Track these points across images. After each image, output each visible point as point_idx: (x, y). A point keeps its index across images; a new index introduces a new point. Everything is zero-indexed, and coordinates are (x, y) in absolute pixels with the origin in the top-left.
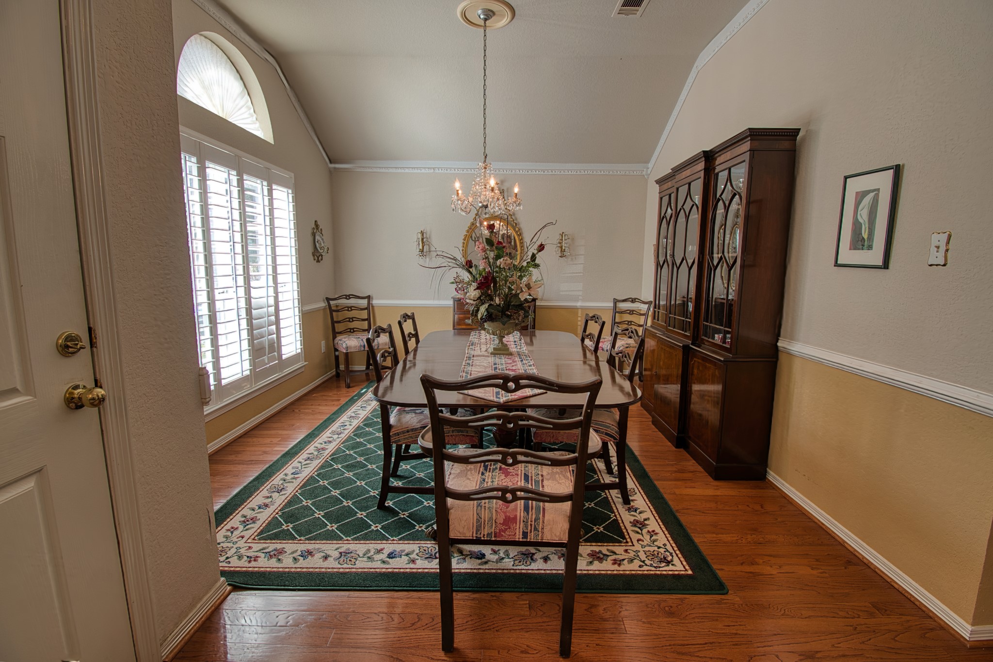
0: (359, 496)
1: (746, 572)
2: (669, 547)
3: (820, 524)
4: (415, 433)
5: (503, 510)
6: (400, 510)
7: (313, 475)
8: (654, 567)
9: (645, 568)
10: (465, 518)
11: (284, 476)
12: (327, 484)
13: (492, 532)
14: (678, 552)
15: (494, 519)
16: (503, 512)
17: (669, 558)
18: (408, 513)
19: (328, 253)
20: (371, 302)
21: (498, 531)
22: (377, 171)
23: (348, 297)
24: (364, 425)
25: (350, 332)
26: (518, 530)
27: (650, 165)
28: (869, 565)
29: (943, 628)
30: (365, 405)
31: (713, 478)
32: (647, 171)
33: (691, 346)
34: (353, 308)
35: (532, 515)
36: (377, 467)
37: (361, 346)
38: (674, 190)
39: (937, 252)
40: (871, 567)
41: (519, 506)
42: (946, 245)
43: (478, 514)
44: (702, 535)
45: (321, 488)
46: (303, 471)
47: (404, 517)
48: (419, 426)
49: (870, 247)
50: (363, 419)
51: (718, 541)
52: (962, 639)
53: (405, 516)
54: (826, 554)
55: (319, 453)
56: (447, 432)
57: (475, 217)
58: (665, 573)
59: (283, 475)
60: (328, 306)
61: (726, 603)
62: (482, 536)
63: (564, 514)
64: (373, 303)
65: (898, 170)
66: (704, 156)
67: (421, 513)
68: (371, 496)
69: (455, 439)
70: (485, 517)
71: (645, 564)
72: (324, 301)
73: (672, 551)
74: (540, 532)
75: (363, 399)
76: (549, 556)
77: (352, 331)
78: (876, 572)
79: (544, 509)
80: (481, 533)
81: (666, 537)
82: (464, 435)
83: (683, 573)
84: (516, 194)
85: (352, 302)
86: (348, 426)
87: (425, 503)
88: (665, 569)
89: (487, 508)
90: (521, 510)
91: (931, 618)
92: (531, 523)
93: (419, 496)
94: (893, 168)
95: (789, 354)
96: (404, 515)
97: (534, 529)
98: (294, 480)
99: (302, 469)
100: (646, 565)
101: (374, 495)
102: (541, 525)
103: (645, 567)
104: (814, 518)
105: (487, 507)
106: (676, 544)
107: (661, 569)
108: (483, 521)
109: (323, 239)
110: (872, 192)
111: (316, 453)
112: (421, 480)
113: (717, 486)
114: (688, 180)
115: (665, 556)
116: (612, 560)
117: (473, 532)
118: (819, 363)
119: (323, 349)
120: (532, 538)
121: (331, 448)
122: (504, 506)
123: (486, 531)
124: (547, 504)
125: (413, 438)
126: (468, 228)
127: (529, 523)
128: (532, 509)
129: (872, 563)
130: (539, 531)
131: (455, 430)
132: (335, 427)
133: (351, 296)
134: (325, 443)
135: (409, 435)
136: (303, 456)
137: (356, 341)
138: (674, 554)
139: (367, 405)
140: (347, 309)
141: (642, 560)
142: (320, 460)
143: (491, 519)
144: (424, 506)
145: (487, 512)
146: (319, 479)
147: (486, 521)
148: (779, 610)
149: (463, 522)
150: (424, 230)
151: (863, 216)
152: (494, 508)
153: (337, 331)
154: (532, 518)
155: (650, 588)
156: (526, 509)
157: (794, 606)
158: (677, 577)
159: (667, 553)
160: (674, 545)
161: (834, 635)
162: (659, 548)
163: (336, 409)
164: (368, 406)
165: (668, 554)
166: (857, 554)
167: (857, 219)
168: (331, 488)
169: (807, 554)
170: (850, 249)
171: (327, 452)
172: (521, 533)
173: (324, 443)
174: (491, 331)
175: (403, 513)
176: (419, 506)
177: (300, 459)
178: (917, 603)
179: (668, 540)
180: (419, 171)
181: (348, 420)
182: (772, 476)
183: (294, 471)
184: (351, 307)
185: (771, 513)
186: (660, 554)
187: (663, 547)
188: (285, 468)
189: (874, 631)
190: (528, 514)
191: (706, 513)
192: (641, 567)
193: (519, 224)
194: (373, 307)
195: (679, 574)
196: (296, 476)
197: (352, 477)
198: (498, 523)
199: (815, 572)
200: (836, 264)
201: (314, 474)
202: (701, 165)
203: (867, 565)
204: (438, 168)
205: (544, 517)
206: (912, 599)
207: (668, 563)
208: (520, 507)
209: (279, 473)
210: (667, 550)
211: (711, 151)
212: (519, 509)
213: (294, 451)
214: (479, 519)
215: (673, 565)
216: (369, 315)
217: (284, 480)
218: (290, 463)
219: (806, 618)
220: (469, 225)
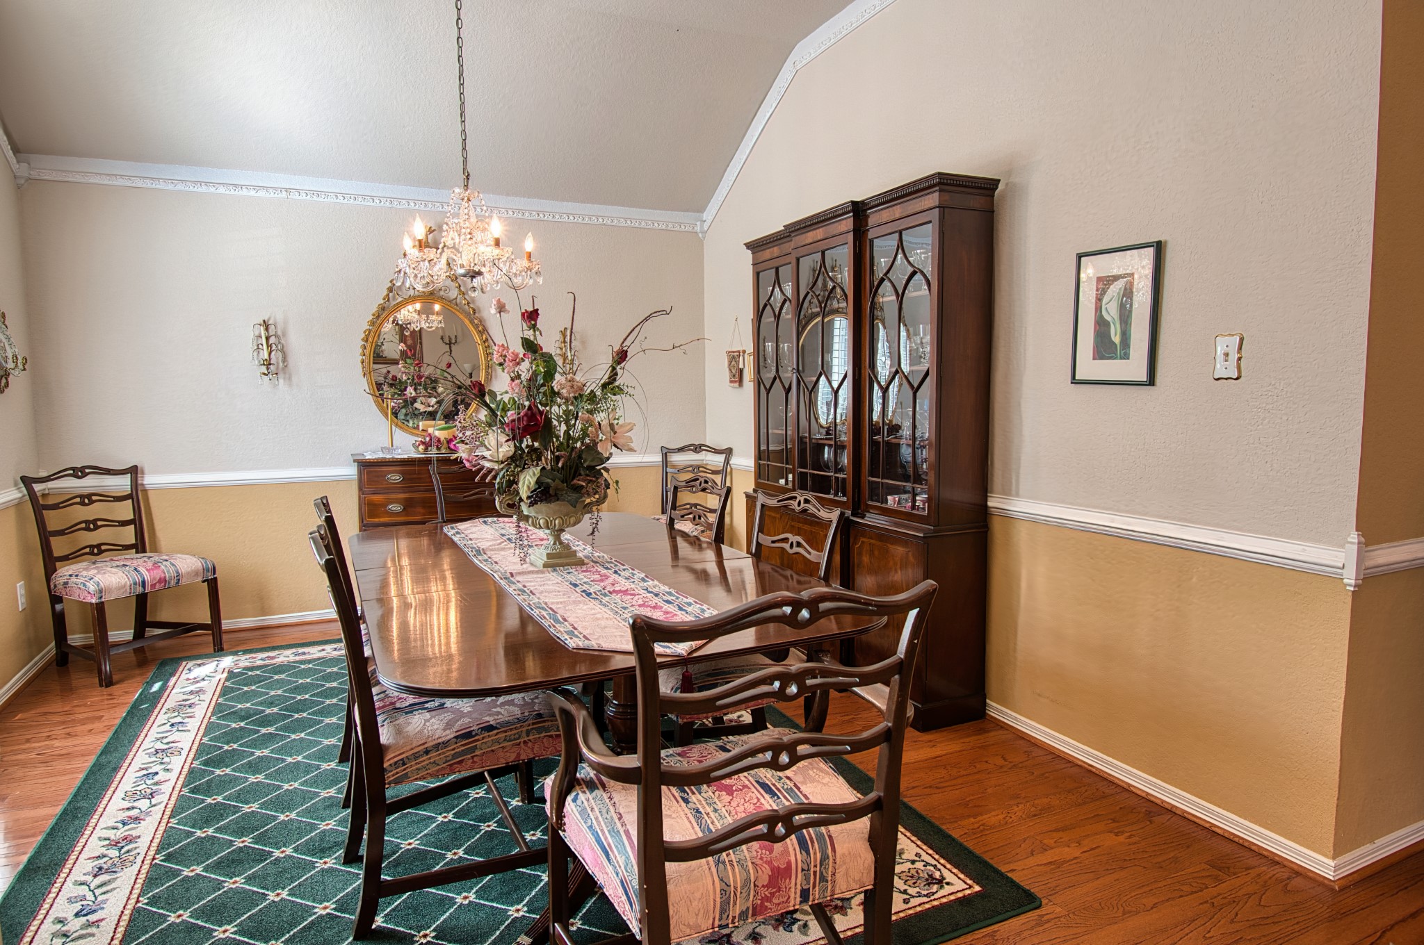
0: (293, 926)
1: (1045, 864)
2: (925, 857)
3: (1086, 766)
4: (443, 753)
5: (765, 859)
6: (410, 929)
7: (140, 905)
8: (925, 896)
9: (914, 902)
10: (698, 895)
11: (59, 926)
12: (190, 916)
13: (748, 908)
14: (942, 861)
15: (753, 880)
16: (766, 862)
17: (937, 875)
18: (434, 930)
19: (24, 369)
20: (139, 482)
21: (759, 902)
22: (144, 185)
23: (79, 472)
24: (206, 763)
25: (92, 553)
26: (793, 890)
27: (708, 215)
28: (1174, 810)
29: (1299, 872)
30: (179, 719)
31: (919, 731)
32: (702, 226)
33: (852, 518)
34: (94, 498)
35: (815, 853)
36: (296, 850)
37: (135, 584)
38: (792, 259)
39: (1226, 361)
40: (1177, 812)
41: (790, 846)
42: (1238, 353)
43: (722, 880)
44: (956, 825)
45: (180, 931)
46: (105, 901)
47: (429, 942)
48: (452, 736)
49: (1126, 356)
50: (194, 750)
51: (981, 828)
52: (1326, 881)
53: (429, 939)
54: (1118, 808)
55: (123, 851)
56: (517, 736)
57: (388, 295)
58: (944, 900)
59: (53, 923)
60: (27, 498)
61: (1049, 921)
62: (730, 921)
63: (862, 838)
64: (145, 482)
65: (1159, 248)
66: (853, 211)
67: (462, 923)
68: (321, 916)
69: (532, 749)
70: (735, 882)
71: (910, 895)
72: (16, 484)
73: (934, 862)
74: (830, 883)
75: (166, 706)
76: (757, 930)
77: (96, 551)
78: (1185, 818)
79: (830, 837)
80: (728, 916)
81: (912, 841)
82: (551, 736)
83: (968, 892)
84: (529, 255)
85: (90, 483)
86: (161, 773)
87: (459, 900)
88: (943, 895)
89: (735, 864)
90: (795, 849)
91: (1278, 863)
92: (815, 869)
93: (437, 890)
94: (1153, 246)
95: (1008, 518)
96: (425, 936)
97: (820, 879)
98: (93, 930)
99: (100, 898)
100: (913, 897)
101: (328, 914)
102: (830, 869)
103: (911, 900)
104: (1075, 760)
105: (734, 861)
106: (932, 848)
107: (936, 896)
108: (732, 889)
109: (8, 339)
110: (1123, 278)
111: (114, 853)
112: (417, 855)
113: (930, 741)
114: (822, 245)
115: (930, 873)
116: (859, 905)
117: (714, 919)
118: (1059, 526)
119: (21, 602)
120: (817, 896)
121: (148, 833)
122: (764, 851)
123: (738, 908)
124: (832, 828)
125: (438, 765)
126: (371, 317)
127: (812, 870)
128: (812, 842)
129: (1177, 807)
130: (827, 881)
131: (533, 729)
132: (128, 779)
133: (87, 471)
134: (124, 824)
135: (430, 759)
136: (80, 867)
137: (121, 574)
138: (939, 866)
139: (183, 718)
140: (78, 500)
141: (902, 890)
142: (136, 867)
143: (747, 882)
144: (460, 906)
145: (737, 870)
146: (161, 911)
147: (739, 889)
148: (1116, 909)
149: (695, 903)
150: (269, 320)
151: (1111, 312)
152: (748, 859)
153: (56, 554)
154: (815, 861)
155: (941, 933)
156: (803, 845)
157: (1128, 897)
158: (964, 901)
159: (928, 867)
160: (930, 852)
161: (1196, 922)
162: (913, 862)
163: (103, 739)
164: (186, 720)
165: (932, 868)
166: (1152, 799)
167: (1102, 316)
168: (207, 925)
169: (1098, 815)
170: (1094, 359)
171: (143, 844)
172: (798, 894)
173: (120, 825)
174: (541, 522)
175: (422, 933)
176: (448, 909)
177: (77, 875)
178: (1253, 848)
179: (918, 846)
180: (253, 193)
181: (154, 759)
182: (996, 710)
183: (78, 907)
184: (89, 496)
185: (1020, 765)
186: (919, 871)
187: (917, 859)
188: (46, 906)
189: (1234, 901)
190: (808, 853)
191: (943, 787)
192: (907, 903)
193: (480, 312)
194: (145, 491)
195: (964, 896)
196: (92, 918)
197: (247, 887)
198: (760, 886)
199: (1121, 838)
200: (1074, 381)
201: (138, 901)
202: (847, 223)
203: (1170, 811)
204: (299, 191)
205: (835, 852)
206: (1246, 844)
207: (941, 882)
208: (793, 845)
209: (36, 923)
210: (927, 863)
211: (863, 202)
212: (791, 850)
213: (45, 858)
214: (725, 888)
215: (948, 884)
216: (137, 510)
217: (65, 935)
218: (54, 890)
219: (1152, 908)
220: (374, 309)
